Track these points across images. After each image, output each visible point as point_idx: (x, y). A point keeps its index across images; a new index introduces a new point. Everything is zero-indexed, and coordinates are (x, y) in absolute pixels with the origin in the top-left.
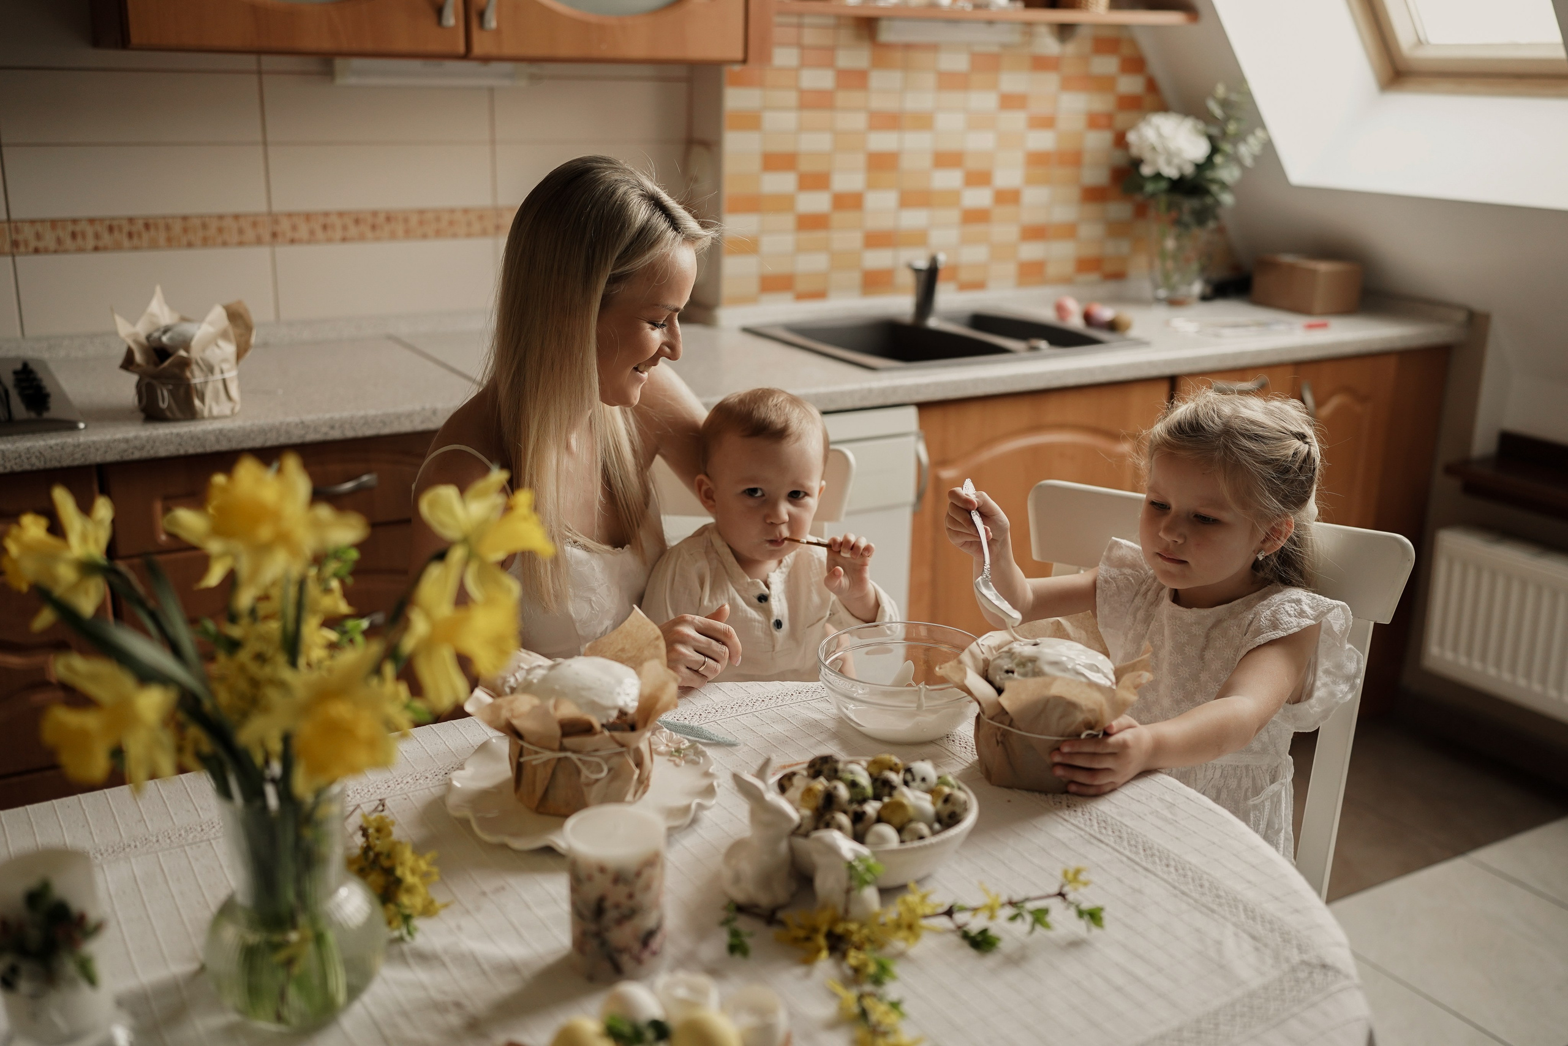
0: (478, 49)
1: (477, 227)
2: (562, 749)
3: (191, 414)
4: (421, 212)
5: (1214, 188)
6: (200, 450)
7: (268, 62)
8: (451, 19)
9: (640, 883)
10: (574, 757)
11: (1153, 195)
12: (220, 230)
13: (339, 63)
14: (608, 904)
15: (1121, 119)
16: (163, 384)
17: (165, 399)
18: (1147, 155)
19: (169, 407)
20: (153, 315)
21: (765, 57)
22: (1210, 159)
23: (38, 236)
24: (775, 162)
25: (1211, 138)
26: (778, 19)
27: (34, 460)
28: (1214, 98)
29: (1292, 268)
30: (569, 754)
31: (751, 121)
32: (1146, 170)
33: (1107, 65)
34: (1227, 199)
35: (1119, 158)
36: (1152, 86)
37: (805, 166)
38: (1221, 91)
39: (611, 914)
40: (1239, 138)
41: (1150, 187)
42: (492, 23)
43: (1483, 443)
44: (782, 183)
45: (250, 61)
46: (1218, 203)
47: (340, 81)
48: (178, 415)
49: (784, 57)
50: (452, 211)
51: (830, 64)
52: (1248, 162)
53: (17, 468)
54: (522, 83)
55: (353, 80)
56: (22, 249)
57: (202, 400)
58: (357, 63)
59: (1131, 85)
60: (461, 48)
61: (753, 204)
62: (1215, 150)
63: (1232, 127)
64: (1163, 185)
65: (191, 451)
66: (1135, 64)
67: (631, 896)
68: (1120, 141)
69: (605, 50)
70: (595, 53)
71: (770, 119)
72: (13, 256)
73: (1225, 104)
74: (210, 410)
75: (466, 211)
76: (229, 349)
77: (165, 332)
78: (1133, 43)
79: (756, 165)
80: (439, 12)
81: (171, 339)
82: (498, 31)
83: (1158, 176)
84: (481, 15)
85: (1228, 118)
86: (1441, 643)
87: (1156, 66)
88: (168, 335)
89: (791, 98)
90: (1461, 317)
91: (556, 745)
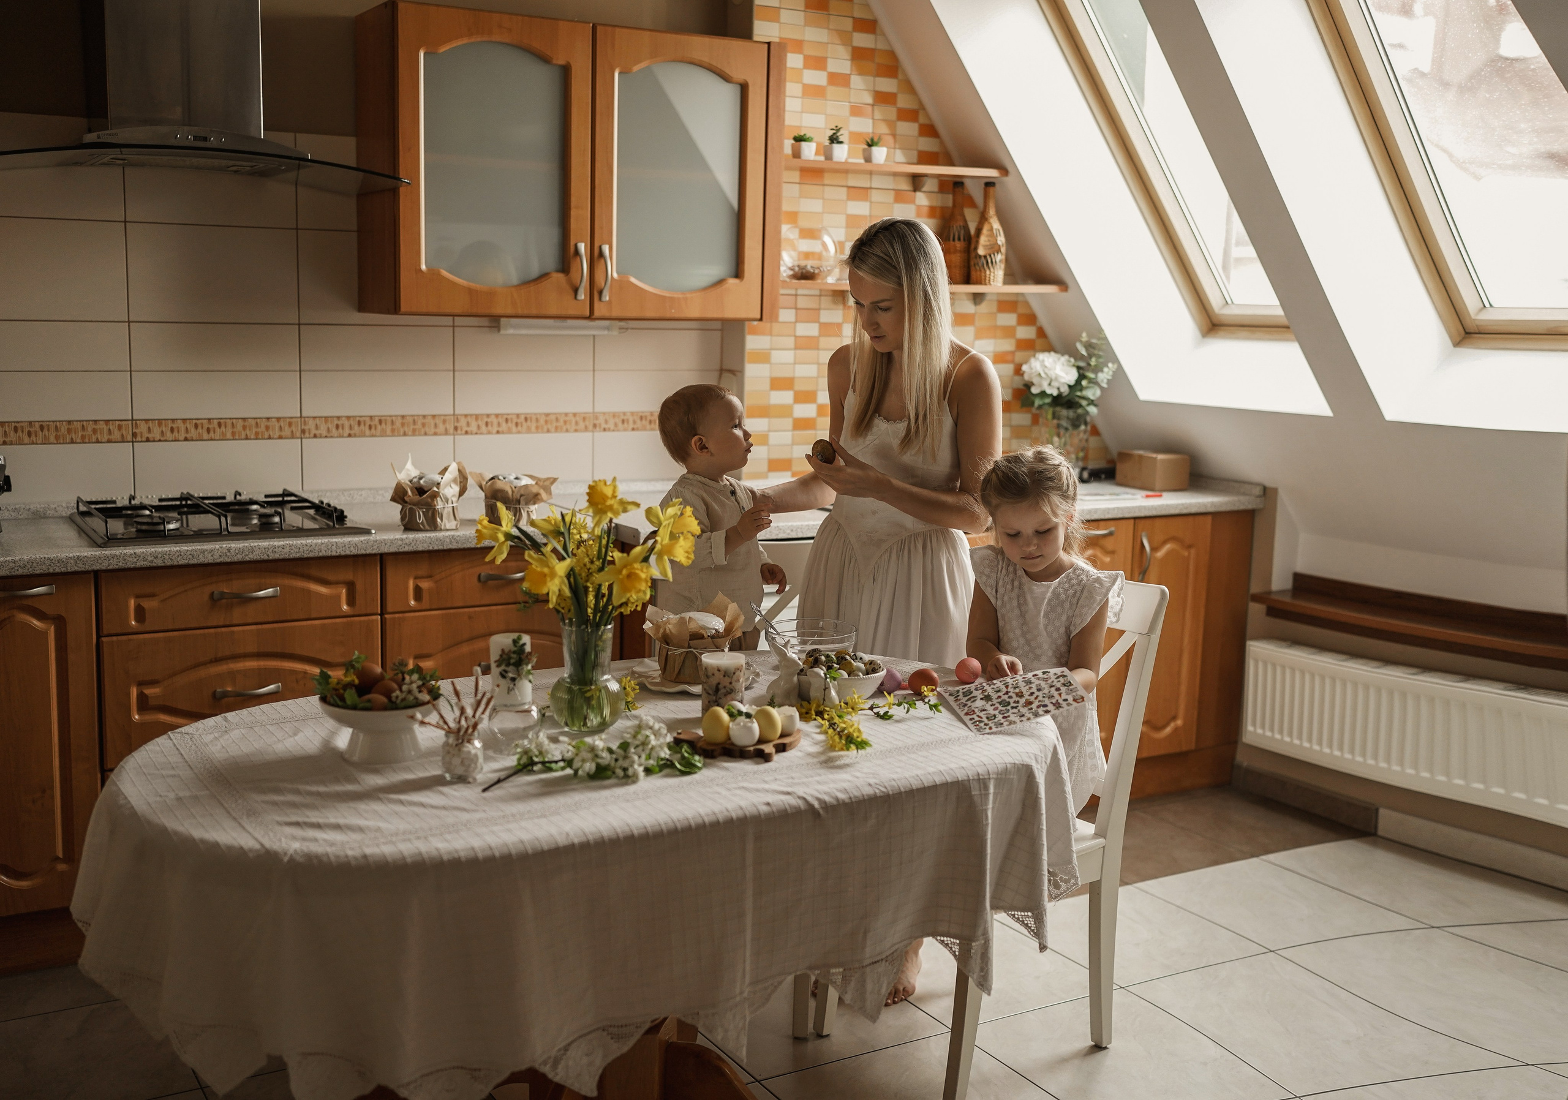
0: (597, 314)
1: (582, 425)
2: (689, 647)
3: (434, 527)
4: (547, 415)
5: (1084, 403)
6: (441, 547)
7: (459, 321)
8: (582, 295)
9: (735, 678)
10: (694, 651)
11: (1040, 407)
12: (424, 425)
13: (503, 320)
14: (721, 686)
15: (1019, 356)
16: (420, 508)
17: (421, 519)
18: (1035, 381)
19: (422, 523)
20: (408, 470)
21: (774, 318)
22: (1078, 382)
23: (317, 427)
24: (779, 383)
25: (1079, 368)
26: (782, 291)
27: (352, 549)
28: (1081, 342)
29: (1141, 456)
30: (692, 650)
31: (763, 357)
32: (1035, 390)
33: (1009, 319)
34: (1092, 410)
35: (1018, 383)
36: (1041, 333)
37: (798, 387)
38: (1084, 337)
39: (723, 691)
40: (1098, 369)
41: (1038, 402)
42: (606, 297)
43: (1280, 581)
44: (784, 397)
45: (448, 320)
46: (1087, 413)
47: (502, 332)
48: (427, 527)
49: (786, 315)
50: (566, 414)
51: (816, 320)
52: (1105, 385)
53: (343, 553)
54: (615, 333)
55: (511, 331)
56: (307, 435)
57: (442, 519)
58: (514, 321)
59: (1026, 332)
60: (588, 314)
61: (764, 411)
62: (1082, 377)
63: (1093, 362)
64: (1048, 400)
65: (436, 548)
66: (1029, 319)
67: (731, 683)
68: (1018, 371)
69: (674, 313)
70: (668, 315)
71: (777, 356)
72: (301, 438)
73: (1089, 346)
74: (445, 525)
75: (575, 415)
76: (456, 489)
77: (421, 478)
78: (1027, 304)
79: (767, 386)
80: (576, 291)
81: (425, 482)
82: (610, 301)
83: (1043, 394)
84: (601, 293)
85: (1090, 356)
86: (1254, 724)
87: (1043, 320)
88: (423, 480)
89: (790, 342)
90: (1258, 491)
91: (686, 645)
